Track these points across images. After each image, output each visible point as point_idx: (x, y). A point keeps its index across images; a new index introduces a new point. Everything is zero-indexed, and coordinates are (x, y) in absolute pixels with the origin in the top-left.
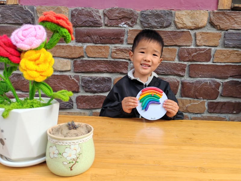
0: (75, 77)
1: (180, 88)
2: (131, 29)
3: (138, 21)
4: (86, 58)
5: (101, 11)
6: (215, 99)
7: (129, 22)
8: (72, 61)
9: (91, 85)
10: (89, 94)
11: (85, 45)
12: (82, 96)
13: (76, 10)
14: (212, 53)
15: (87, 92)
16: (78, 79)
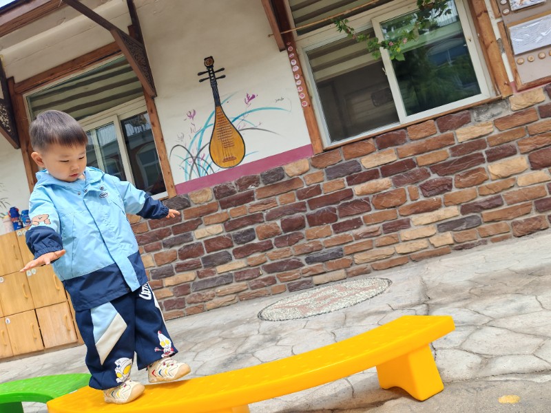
0: (228, 235)
1: (306, 220)
2: (257, 188)
3: (261, 181)
4: (232, 219)
5: (233, 183)
6: (336, 220)
7: (255, 184)
8: (223, 225)
9: (240, 238)
10: (241, 246)
11: (229, 210)
12: (237, 249)
13: (216, 187)
14: (321, 187)
15: (239, 244)
16: (230, 237)
